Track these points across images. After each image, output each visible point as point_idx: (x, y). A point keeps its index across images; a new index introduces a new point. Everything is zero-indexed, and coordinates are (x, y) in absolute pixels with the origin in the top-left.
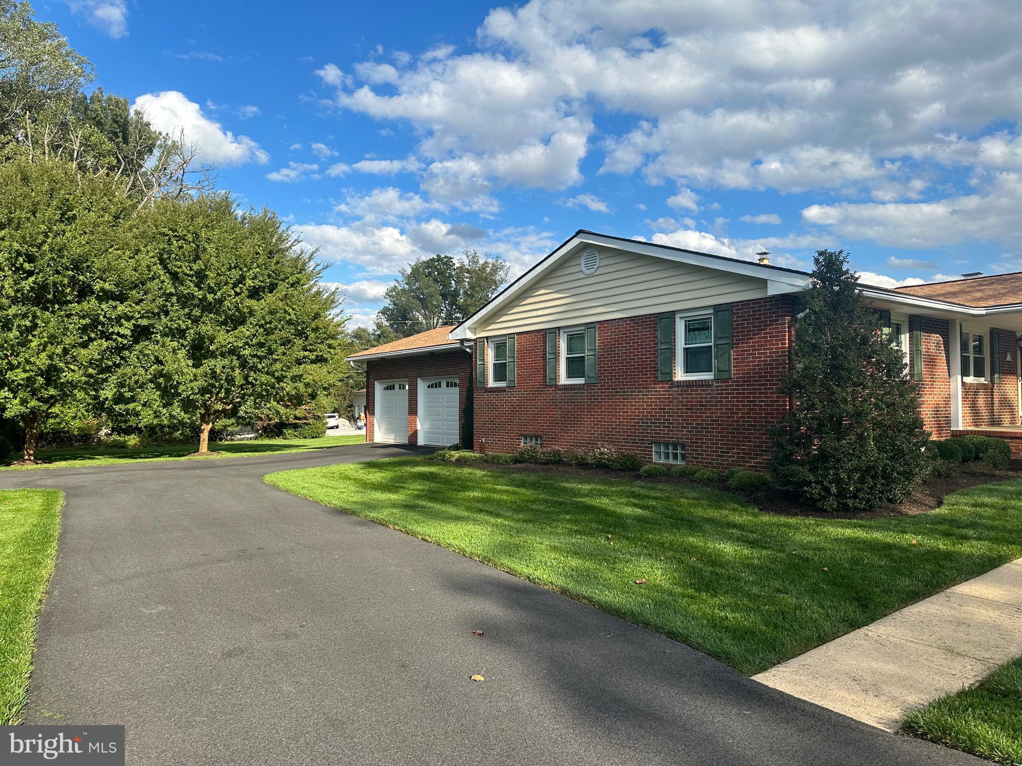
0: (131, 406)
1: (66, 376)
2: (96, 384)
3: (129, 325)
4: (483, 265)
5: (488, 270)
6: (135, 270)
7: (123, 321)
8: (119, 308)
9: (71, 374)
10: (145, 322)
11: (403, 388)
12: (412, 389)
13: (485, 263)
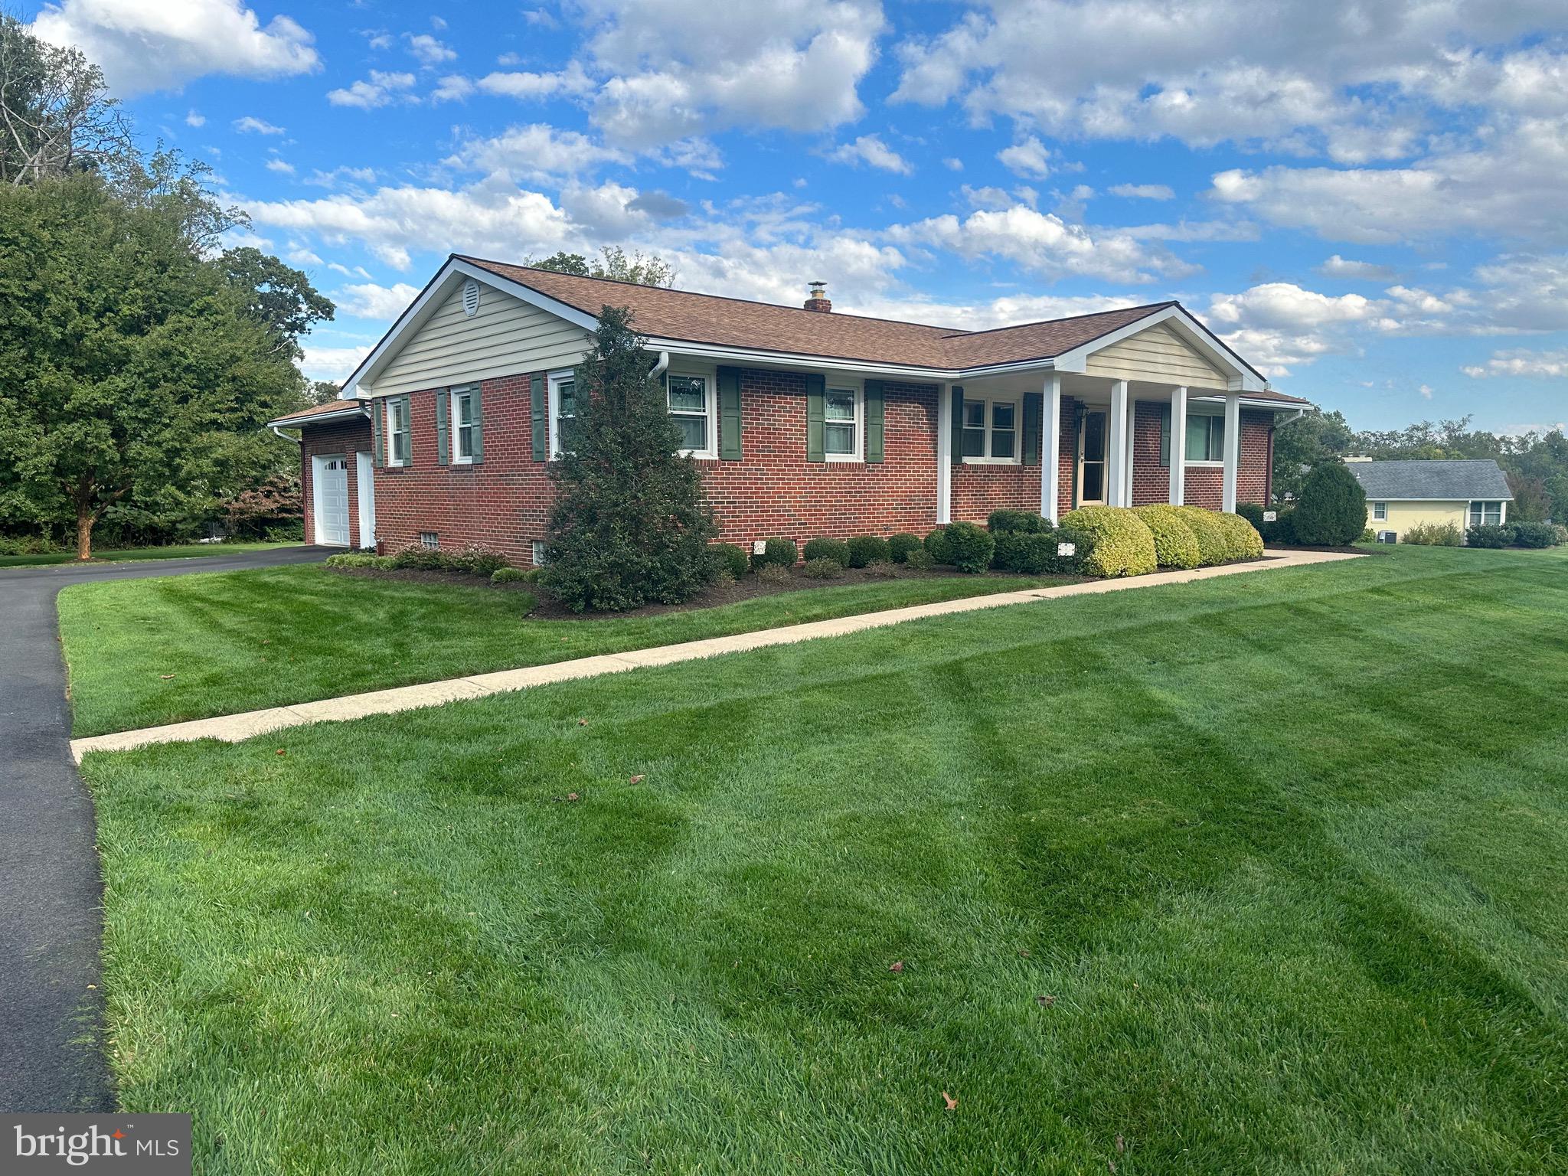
4: (632, 271)
5: (640, 279)
11: (344, 466)
12: (350, 468)
13: (636, 268)
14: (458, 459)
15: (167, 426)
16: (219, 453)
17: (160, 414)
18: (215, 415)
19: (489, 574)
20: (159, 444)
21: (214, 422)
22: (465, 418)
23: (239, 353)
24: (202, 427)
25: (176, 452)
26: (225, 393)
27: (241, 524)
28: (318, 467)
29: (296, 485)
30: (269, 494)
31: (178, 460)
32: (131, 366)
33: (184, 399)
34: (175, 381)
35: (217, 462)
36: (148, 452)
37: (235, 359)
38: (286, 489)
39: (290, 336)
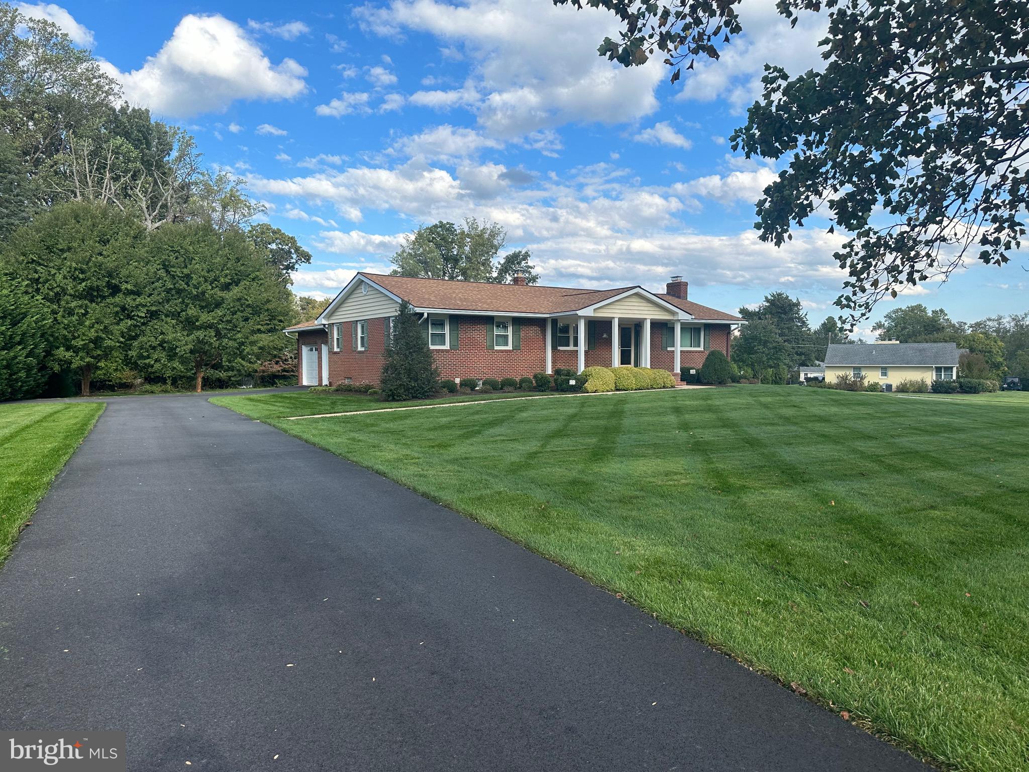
0: (147, 361)
1: (108, 343)
2: (126, 347)
3: (144, 310)
4: (481, 231)
5: (486, 236)
6: (147, 275)
7: (140, 307)
8: (138, 300)
9: (110, 341)
10: (154, 308)
11: (316, 350)
12: (319, 351)
13: (484, 229)
14: (360, 348)
15: (239, 332)
16: (260, 344)
17: (236, 327)
18: (259, 327)
19: (366, 392)
20: (235, 340)
21: (259, 330)
22: (363, 333)
23: (271, 298)
24: (254, 332)
25: (242, 344)
26: (264, 316)
27: (263, 378)
28: (305, 350)
29: (291, 358)
30: (277, 363)
31: (243, 347)
32: (224, 305)
33: (246, 319)
34: (242, 312)
35: (260, 348)
36: (231, 343)
37: (268, 301)
38: (286, 360)
39: (287, 273)
